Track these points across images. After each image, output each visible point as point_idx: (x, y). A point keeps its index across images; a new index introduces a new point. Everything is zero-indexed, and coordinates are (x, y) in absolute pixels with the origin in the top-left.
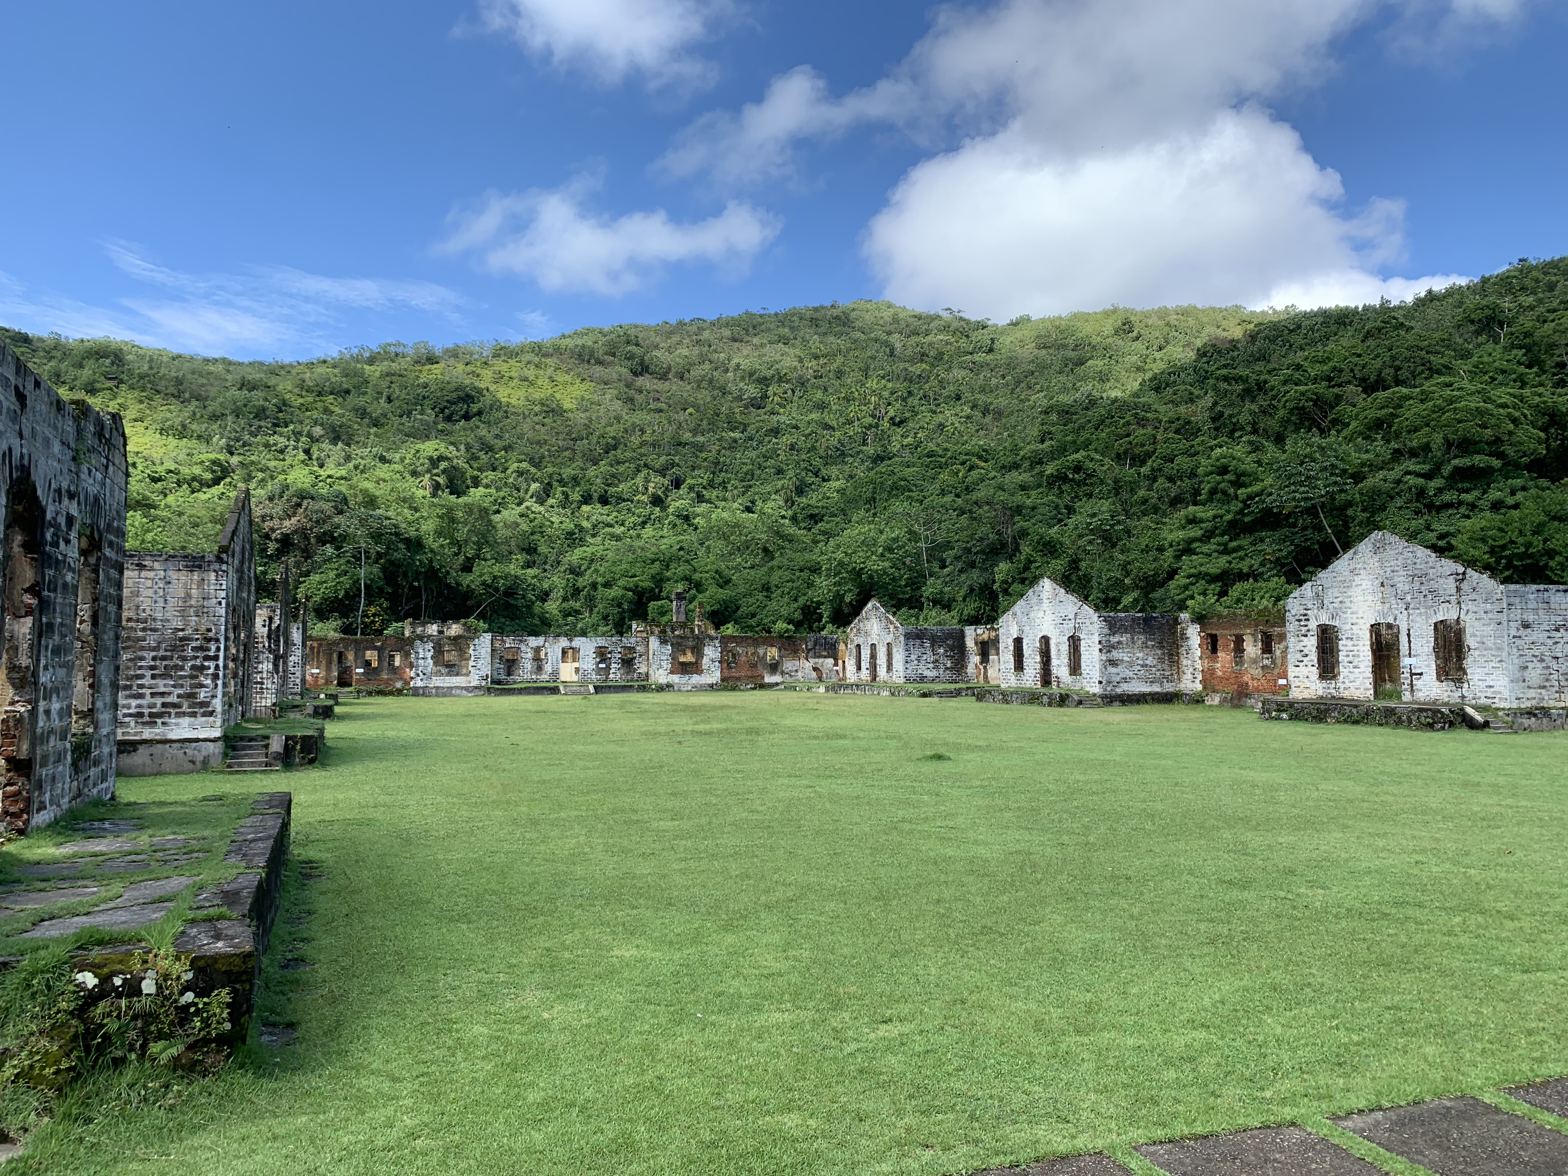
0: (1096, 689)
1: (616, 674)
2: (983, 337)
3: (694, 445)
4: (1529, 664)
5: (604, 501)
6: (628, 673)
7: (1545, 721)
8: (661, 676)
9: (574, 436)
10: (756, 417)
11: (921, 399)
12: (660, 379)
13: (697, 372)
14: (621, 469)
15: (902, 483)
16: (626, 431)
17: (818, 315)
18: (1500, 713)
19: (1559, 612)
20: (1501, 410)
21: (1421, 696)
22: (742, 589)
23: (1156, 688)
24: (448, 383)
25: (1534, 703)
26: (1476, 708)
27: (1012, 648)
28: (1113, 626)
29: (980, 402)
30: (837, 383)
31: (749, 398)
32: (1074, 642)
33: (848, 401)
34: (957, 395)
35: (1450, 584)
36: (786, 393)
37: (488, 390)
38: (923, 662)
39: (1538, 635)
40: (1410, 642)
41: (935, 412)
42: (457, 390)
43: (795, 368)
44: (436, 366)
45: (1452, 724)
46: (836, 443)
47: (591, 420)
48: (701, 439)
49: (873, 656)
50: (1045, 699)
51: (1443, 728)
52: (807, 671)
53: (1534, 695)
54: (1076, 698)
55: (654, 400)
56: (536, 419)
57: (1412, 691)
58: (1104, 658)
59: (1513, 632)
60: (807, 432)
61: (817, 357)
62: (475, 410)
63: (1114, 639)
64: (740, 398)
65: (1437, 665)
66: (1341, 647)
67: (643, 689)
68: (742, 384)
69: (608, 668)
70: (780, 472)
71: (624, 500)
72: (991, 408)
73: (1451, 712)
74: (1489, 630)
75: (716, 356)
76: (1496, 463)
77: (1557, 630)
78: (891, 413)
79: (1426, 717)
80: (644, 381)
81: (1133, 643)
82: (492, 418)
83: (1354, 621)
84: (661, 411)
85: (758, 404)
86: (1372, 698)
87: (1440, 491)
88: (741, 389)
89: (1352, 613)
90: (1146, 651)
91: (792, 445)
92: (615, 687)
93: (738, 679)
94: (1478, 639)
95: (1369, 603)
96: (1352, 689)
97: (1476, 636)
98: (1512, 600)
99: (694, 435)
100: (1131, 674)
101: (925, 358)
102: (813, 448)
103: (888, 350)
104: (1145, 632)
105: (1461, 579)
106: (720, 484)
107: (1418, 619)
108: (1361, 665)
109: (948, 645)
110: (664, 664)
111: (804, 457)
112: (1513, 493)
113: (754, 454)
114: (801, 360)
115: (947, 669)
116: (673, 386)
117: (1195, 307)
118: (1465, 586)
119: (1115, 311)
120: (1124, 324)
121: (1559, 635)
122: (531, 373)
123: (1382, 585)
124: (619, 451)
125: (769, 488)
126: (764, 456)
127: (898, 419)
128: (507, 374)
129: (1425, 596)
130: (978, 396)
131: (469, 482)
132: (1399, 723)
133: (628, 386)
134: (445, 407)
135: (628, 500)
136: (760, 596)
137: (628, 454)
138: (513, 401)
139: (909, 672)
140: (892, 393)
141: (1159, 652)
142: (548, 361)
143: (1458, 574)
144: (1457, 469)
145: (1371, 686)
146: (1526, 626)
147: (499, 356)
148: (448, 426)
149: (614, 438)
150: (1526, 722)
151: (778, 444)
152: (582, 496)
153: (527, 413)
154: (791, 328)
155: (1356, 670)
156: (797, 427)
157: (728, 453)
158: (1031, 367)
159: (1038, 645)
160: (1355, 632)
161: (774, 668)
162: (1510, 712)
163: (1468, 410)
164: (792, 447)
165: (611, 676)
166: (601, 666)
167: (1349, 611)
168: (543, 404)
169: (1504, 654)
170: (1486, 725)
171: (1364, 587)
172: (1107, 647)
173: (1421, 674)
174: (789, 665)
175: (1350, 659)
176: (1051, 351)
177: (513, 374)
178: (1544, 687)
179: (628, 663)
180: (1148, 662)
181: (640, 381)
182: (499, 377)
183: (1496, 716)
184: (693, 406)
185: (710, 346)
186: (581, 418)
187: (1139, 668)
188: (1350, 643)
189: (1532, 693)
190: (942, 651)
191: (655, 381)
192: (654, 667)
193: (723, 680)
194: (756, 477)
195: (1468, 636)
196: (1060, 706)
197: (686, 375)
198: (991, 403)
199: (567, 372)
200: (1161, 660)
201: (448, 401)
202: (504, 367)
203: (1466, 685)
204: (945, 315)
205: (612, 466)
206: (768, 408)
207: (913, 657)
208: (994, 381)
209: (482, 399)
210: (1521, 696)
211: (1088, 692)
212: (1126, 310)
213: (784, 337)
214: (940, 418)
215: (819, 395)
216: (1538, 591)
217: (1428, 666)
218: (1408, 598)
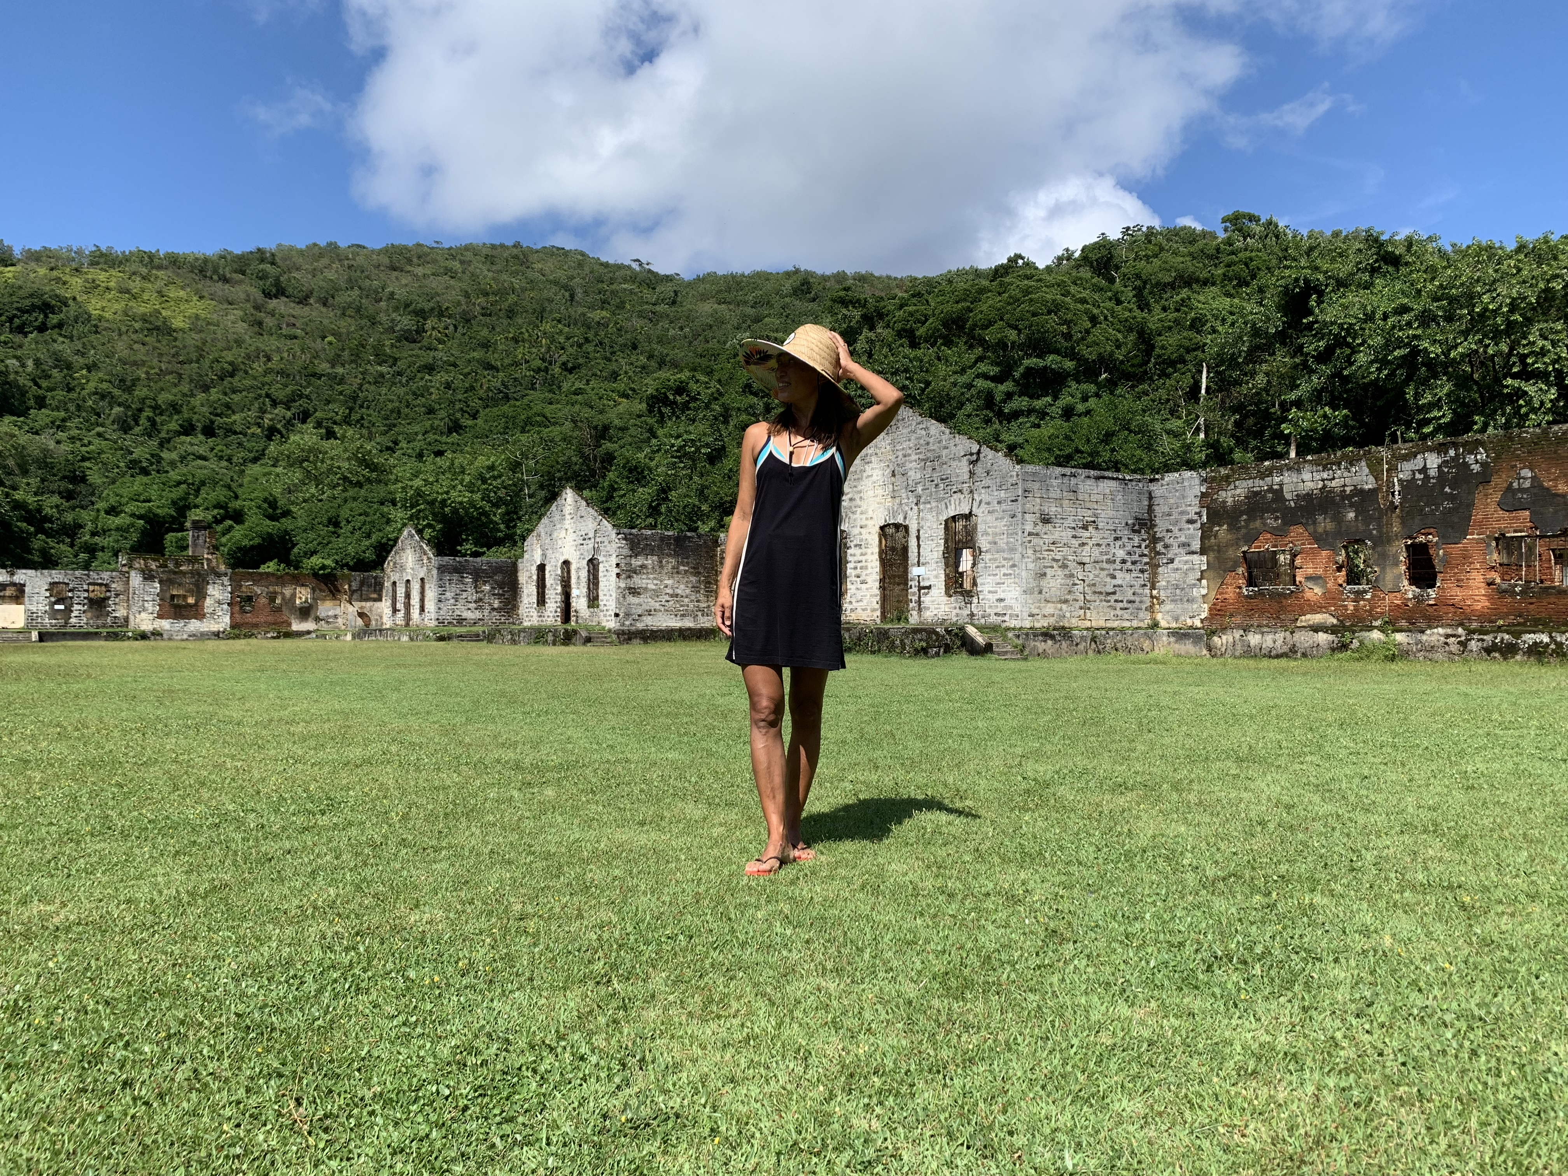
0: (611, 624)
1: (79, 616)
2: (667, 289)
3: (333, 377)
4: (1048, 571)
5: (209, 431)
6: (98, 617)
7: (1064, 644)
8: (145, 621)
9: (181, 358)
10: (408, 354)
11: (596, 345)
12: (298, 303)
13: (343, 298)
14: (236, 397)
15: (538, 419)
16: (248, 357)
17: (494, 253)
18: (1010, 635)
19: (1088, 505)
20: (1079, 306)
21: (929, 615)
22: (301, 523)
23: (688, 623)
24: (20, 287)
25: (1052, 621)
26: (980, 628)
27: (535, 577)
28: (636, 546)
29: (656, 353)
30: (505, 322)
31: (402, 330)
32: (593, 565)
33: (517, 342)
34: (634, 344)
35: (962, 468)
36: (447, 328)
37: (74, 299)
38: (462, 602)
39: (1060, 533)
40: (919, 546)
41: (610, 360)
42: (31, 295)
43: (459, 301)
44: (10, 268)
45: (948, 649)
46: (499, 385)
47: (204, 343)
48: (340, 370)
49: (408, 596)
50: (550, 638)
51: (937, 654)
52: (350, 617)
53: (1051, 611)
54: (584, 634)
55: (288, 325)
56: (134, 337)
57: (920, 610)
58: (623, 585)
59: (1029, 528)
60: (466, 371)
61: (486, 294)
62: (55, 321)
63: (637, 562)
64: (391, 330)
65: (947, 575)
66: (849, 558)
67: (114, 636)
68: (394, 315)
69: (68, 610)
70: (431, 411)
71: (235, 433)
72: (668, 359)
73: (949, 632)
74: (1001, 525)
75: (367, 283)
76: (1069, 365)
77: (1085, 528)
78: (564, 358)
79: (920, 640)
80: (278, 305)
81: (661, 567)
82: (75, 332)
83: (863, 523)
84: (296, 337)
85: (411, 337)
86: (878, 621)
87: (1009, 396)
88: (393, 320)
89: (862, 513)
90: (677, 577)
91: (448, 383)
92: (73, 634)
93: (256, 626)
94: (990, 538)
95: (879, 499)
96: (859, 610)
97: (987, 534)
98: (1029, 485)
99: (333, 367)
100: (657, 606)
101: (606, 305)
102: (472, 388)
103: (567, 294)
104: (676, 555)
105: (975, 459)
106: (358, 421)
107: (929, 517)
108: (869, 580)
109: (496, 582)
110: (149, 606)
111: (460, 397)
112: (1085, 399)
113: (401, 391)
114: (467, 295)
115: (493, 609)
116: (314, 312)
117: (872, 274)
118: (979, 469)
119: (797, 271)
120: (803, 285)
121: (1086, 534)
122: (136, 285)
123: (894, 475)
124: (237, 378)
125: (417, 428)
126: (414, 394)
127: (570, 365)
128: (103, 285)
129: (937, 485)
130: (655, 346)
131: (32, 402)
132: (892, 649)
133: (257, 308)
134: (15, 316)
135: (241, 433)
136: (324, 531)
137: (248, 382)
138: (108, 315)
139: (442, 612)
140: (568, 338)
141: (693, 579)
142: (161, 273)
143: (971, 454)
144: (1029, 369)
145: (878, 606)
146: (1046, 520)
147: (98, 263)
148: (18, 338)
149: (231, 363)
150: (1041, 646)
151: (431, 381)
152: (181, 426)
153: (124, 329)
154: (462, 262)
155: (864, 586)
156: (455, 365)
157: (373, 388)
158: (710, 321)
159: (559, 572)
160: (864, 537)
161: (305, 612)
162: (1019, 632)
163: (1044, 302)
164: (448, 386)
165: (73, 621)
166: (57, 607)
167: (859, 510)
168: (145, 321)
169: (1017, 556)
170: (988, 648)
171: (875, 478)
172: (626, 572)
173: (929, 588)
174: (326, 608)
175: (858, 571)
176: (731, 307)
177: (112, 284)
178: (1066, 601)
179: (98, 605)
180: (679, 591)
181: (273, 303)
182: (92, 287)
183: (1005, 637)
184: (333, 335)
185: (363, 272)
186: (193, 339)
187: (667, 598)
188: (857, 551)
189: (1049, 609)
190: (487, 588)
191: (293, 305)
192: (134, 609)
193: (233, 627)
194: (403, 416)
195: (979, 534)
196: (564, 644)
197: (330, 300)
198: (667, 355)
199: (183, 288)
200: (696, 589)
201: (18, 309)
202: (102, 276)
203: (975, 600)
204: (635, 266)
205: (225, 394)
206: (425, 342)
207: (449, 595)
208: (671, 332)
209: (64, 309)
210: (1035, 611)
211: (604, 628)
212: (806, 271)
213: (451, 270)
214: (614, 366)
215: (485, 332)
216: (1064, 475)
217: (936, 577)
218: (920, 488)
